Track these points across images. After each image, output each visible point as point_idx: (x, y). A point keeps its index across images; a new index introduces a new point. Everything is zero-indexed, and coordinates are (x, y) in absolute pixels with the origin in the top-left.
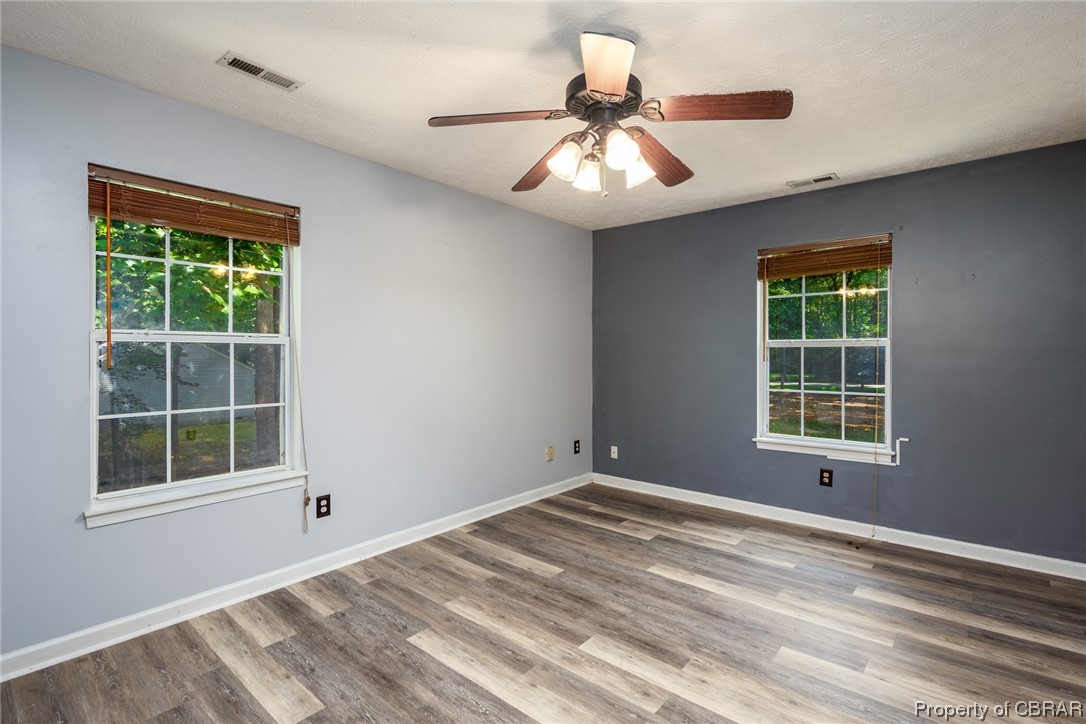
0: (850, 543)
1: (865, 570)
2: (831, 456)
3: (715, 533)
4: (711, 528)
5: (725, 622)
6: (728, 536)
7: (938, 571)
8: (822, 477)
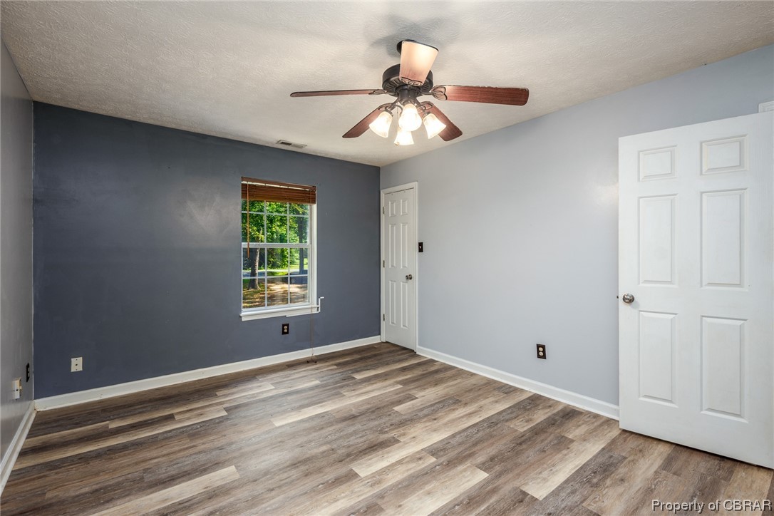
0: (308, 362)
1: (336, 369)
2: (288, 315)
3: (251, 389)
4: (241, 388)
5: (360, 418)
6: (260, 386)
7: (348, 359)
8: (283, 329)
